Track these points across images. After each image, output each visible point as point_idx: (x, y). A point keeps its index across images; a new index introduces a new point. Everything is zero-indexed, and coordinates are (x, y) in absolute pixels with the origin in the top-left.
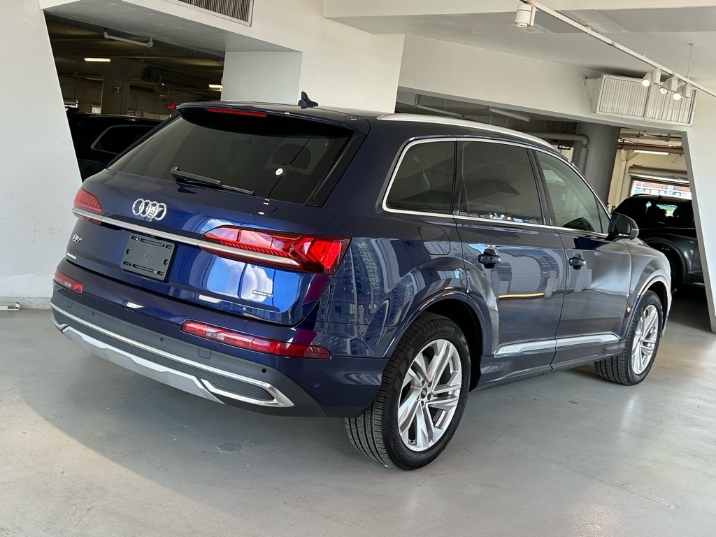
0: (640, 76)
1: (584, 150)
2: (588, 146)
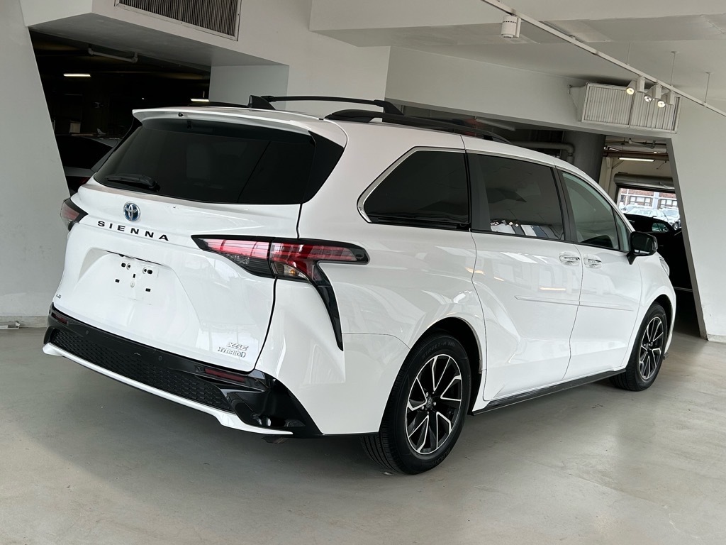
0: (625, 84)
1: (570, 158)
2: (574, 154)
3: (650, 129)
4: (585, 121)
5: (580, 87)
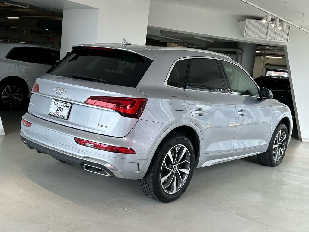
1: (240, 56)
2: (242, 54)
3: (276, 41)
4: (245, 37)
5: (243, 21)
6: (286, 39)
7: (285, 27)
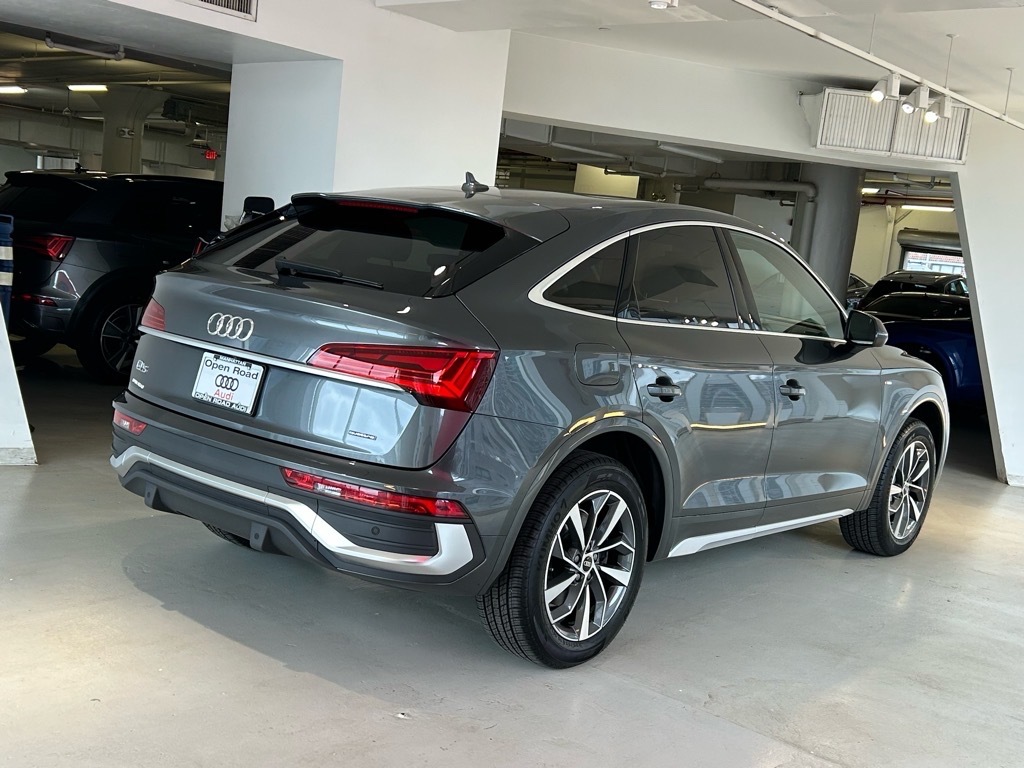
0: (868, 86)
1: (809, 206)
2: (817, 198)
4: (823, 146)
5: (815, 94)
6: (955, 153)
7: (948, 113)
